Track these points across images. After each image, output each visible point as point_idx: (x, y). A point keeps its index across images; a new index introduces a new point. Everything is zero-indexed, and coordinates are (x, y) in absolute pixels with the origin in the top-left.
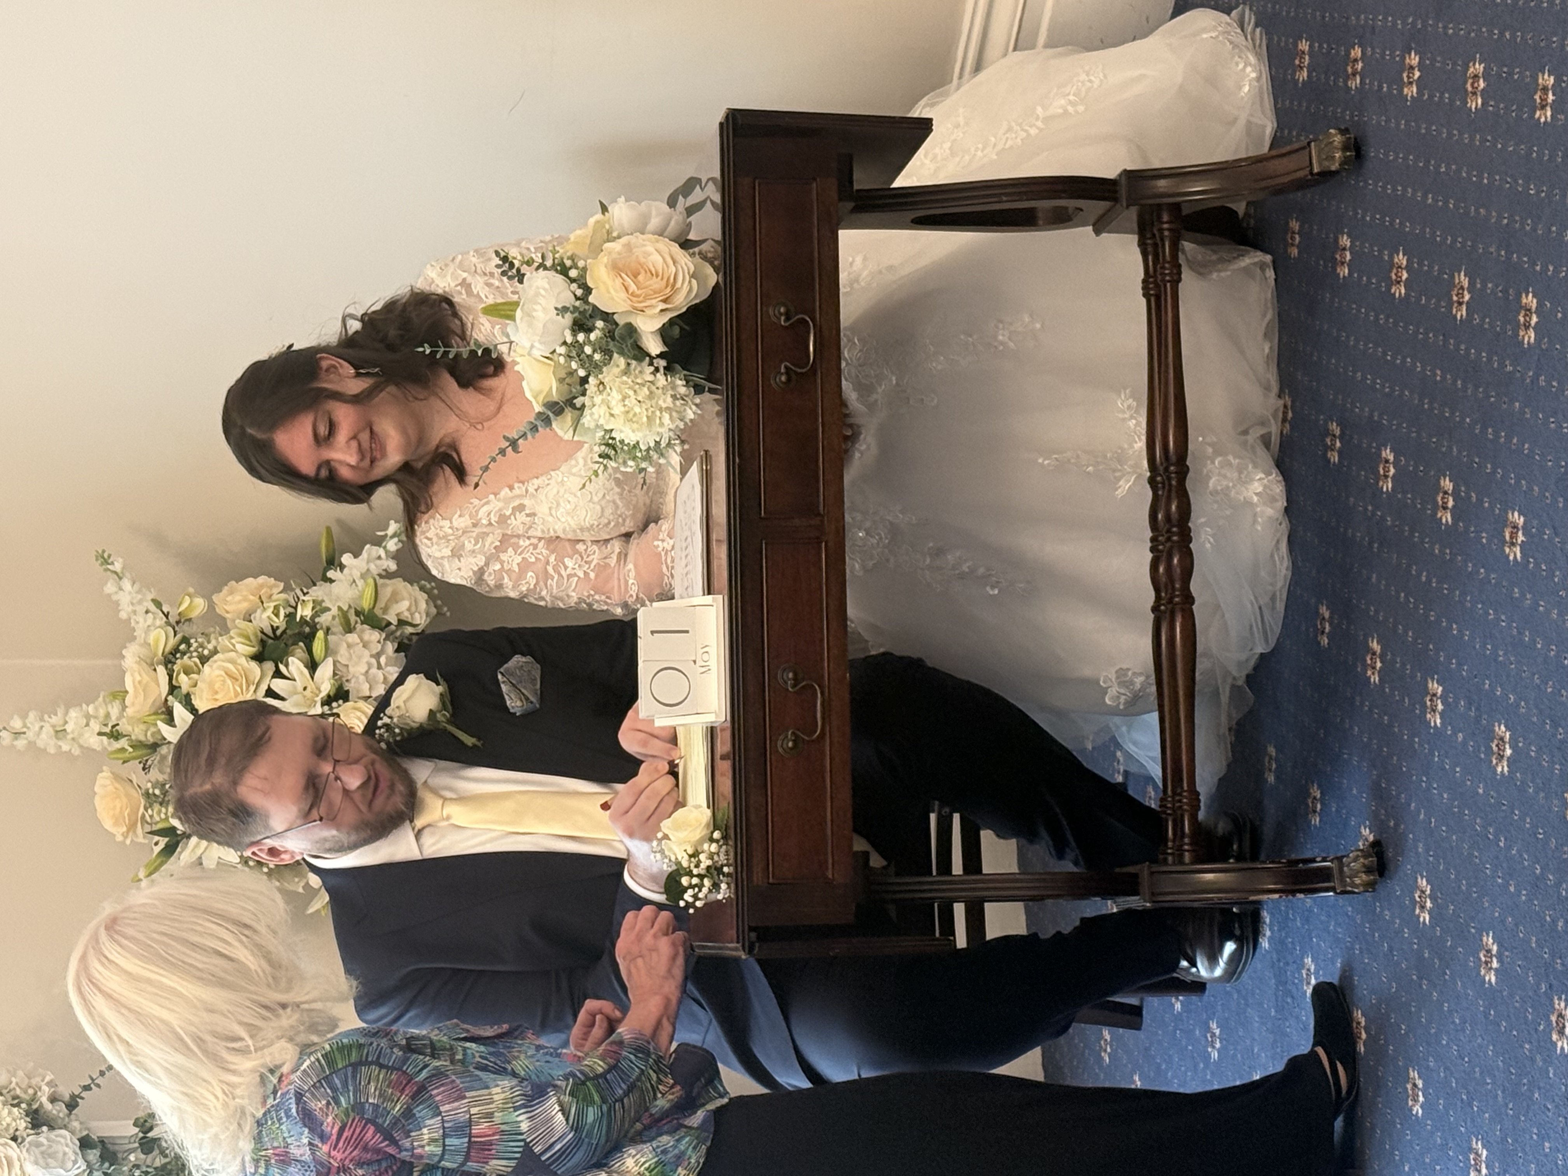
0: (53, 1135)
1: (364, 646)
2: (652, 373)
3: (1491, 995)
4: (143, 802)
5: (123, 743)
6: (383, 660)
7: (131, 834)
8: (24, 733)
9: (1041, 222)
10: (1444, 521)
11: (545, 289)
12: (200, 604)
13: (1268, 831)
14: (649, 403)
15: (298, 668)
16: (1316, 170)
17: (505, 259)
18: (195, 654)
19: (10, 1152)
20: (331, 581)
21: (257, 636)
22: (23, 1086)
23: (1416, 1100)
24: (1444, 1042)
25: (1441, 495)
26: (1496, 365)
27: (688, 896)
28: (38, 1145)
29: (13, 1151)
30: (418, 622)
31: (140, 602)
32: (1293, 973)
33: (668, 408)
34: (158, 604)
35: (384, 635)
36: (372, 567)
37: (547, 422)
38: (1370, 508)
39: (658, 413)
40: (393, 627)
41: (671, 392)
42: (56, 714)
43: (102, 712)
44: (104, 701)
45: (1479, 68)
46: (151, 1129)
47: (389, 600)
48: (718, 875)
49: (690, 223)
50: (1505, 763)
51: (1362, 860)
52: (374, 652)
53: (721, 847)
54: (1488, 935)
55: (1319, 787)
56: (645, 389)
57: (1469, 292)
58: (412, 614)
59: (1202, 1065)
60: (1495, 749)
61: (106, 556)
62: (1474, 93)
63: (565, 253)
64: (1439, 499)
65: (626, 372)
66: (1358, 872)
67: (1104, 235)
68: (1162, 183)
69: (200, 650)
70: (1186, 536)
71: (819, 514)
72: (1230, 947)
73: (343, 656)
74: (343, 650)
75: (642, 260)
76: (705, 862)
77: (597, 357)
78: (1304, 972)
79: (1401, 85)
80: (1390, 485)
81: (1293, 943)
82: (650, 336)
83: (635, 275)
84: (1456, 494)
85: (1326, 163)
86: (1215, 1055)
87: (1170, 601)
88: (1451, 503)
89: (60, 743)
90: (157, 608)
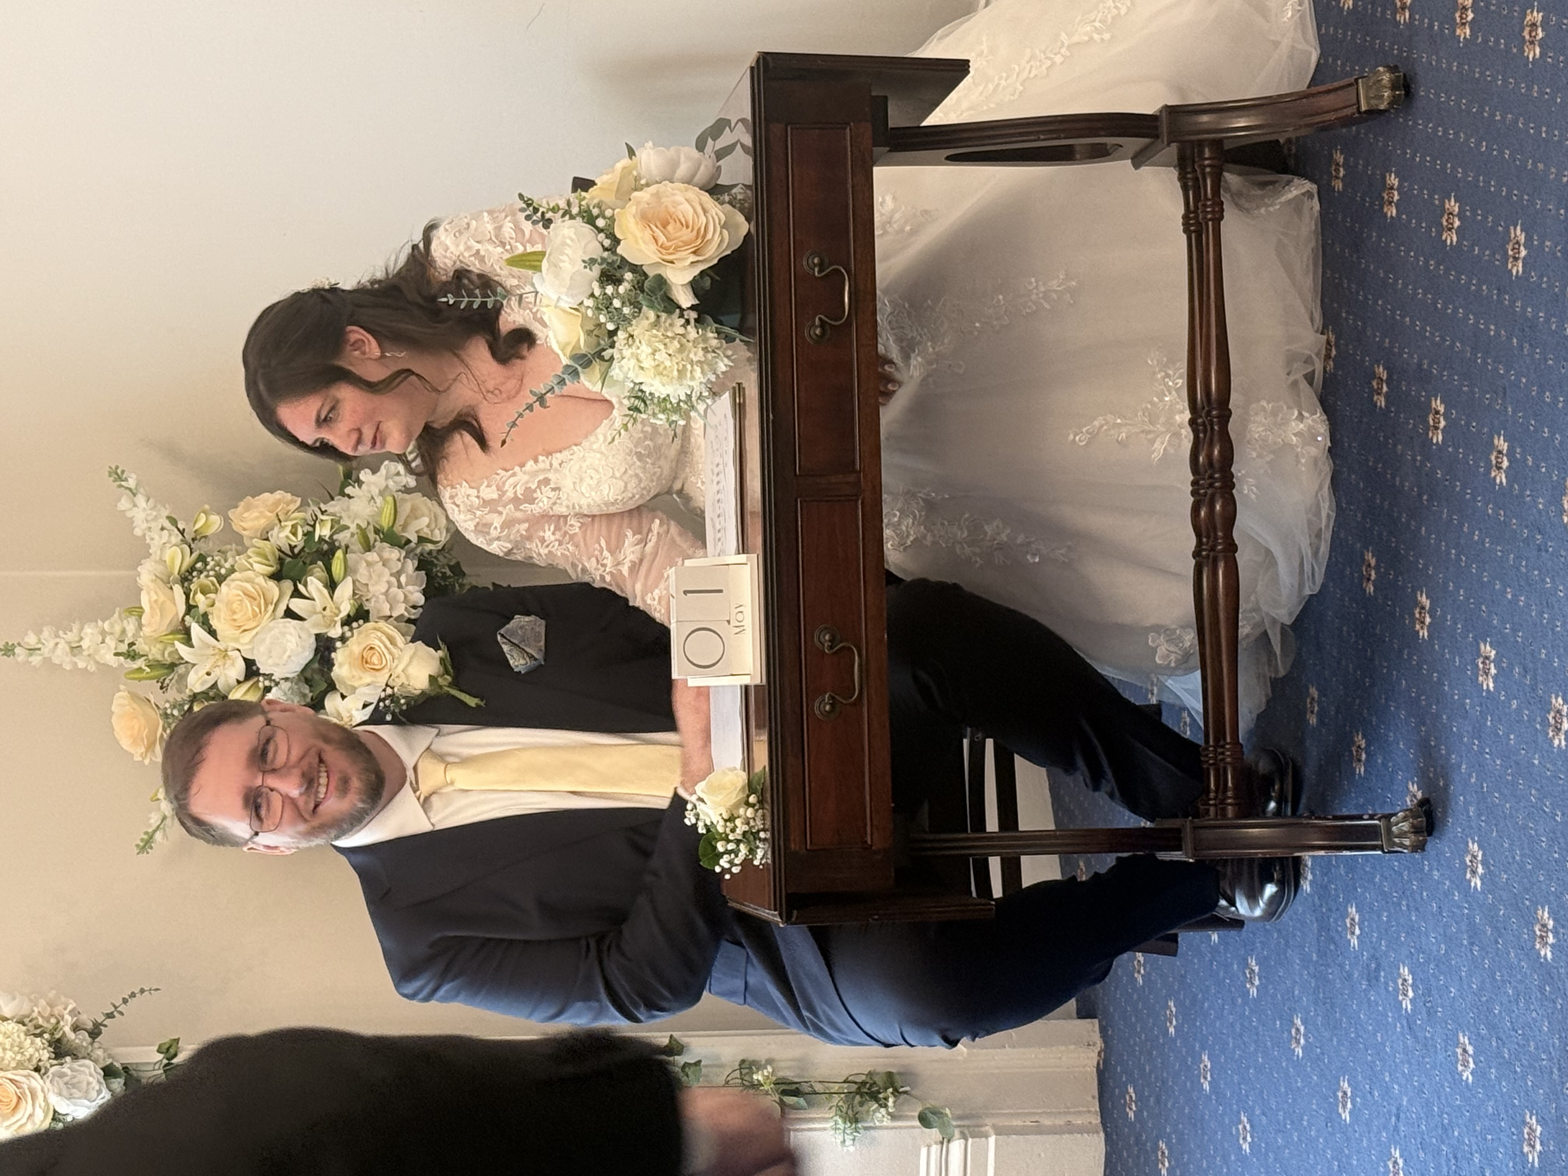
0: (76, 1065)
1: (384, 565)
2: (683, 326)
3: (1545, 970)
4: (161, 723)
5: (140, 663)
6: (403, 579)
7: (149, 755)
8: (39, 649)
9: (1078, 156)
10: (1498, 481)
11: (572, 240)
12: (216, 522)
13: (1310, 773)
14: (679, 357)
15: (318, 589)
16: (1363, 108)
17: (529, 203)
18: (212, 573)
19: (34, 1083)
20: (350, 497)
21: (274, 554)
22: (46, 1015)
23: (1465, 1065)
24: (1496, 1012)
25: (1495, 454)
26: (1554, 327)
27: (724, 862)
28: (62, 1075)
29: (36, 1081)
30: (438, 539)
31: (156, 518)
32: (1336, 921)
33: (699, 361)
34: (173, 522)
35: (404, 553)
36: (391, 483)
37: (575, 374)
38: (1419, 458)
39: (689, 367)
40: (412, 545)
41: (701, 345)
42: (71, 631)
43: (118, 629)
44: (120, 615)
45: (1538, 16)
46: (175, 1055)
47: (408, 516)
48: (755, 839)
49: (719, 167)
50: (1563, 737)
51: (1411, 820)
52: (395, 571)
53: (757, 811)
54: (1543, 908)
55: (1364, 736)
56: (676, 343)
57: (1526, 248)
58: (432, 531)
59: (1240, 1000)
60: (1552, 721)
61: (119, 471)
62: (1532, 43)
63: (592, 198)
64: (1493, 458)
65: (656, 324)
66: (1408, 832)
67: (1143, 168)
68: (1205, 118)
69: (217, 568)
70: (1228, 483)
71: (856, 472)
72: (1270, 889)
73: (363, 574)
74: (363, 569)
75: (672, 210)
76: (741, 828)
77: (626, 310)
78: (1348, 921)
79: (1453, 26)
80: (1440, 438)
81: (1336, 890)
82: (680, 288)
83: (665, 225)
84: (1511, 454)
85: (1373, 102)
86: (1253, 992)
87: (1213, 549)
88: (1505, 464)
89: (76, 659)
90: (173, 524)
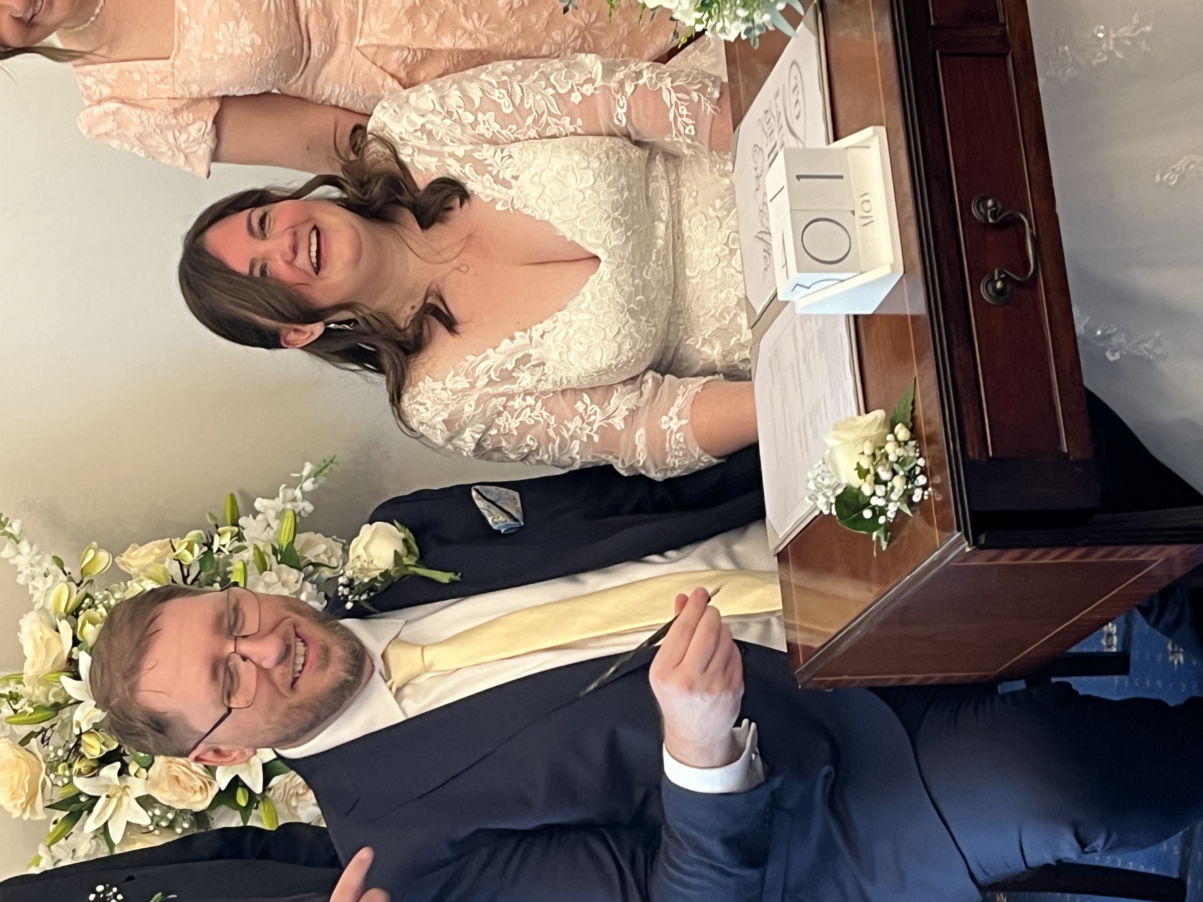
1: (283, 585)
4: (44, 766)
5: (23, 704)
7: (29, 808)
18: (100, 606)
30: (336, 565)
34: (60, 564)
36: (289, 506)
47: (305, 545)
61: (3, 519)
90: (58, 565)
